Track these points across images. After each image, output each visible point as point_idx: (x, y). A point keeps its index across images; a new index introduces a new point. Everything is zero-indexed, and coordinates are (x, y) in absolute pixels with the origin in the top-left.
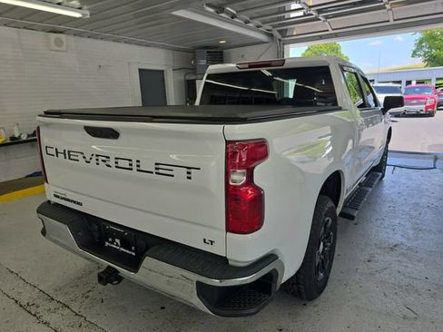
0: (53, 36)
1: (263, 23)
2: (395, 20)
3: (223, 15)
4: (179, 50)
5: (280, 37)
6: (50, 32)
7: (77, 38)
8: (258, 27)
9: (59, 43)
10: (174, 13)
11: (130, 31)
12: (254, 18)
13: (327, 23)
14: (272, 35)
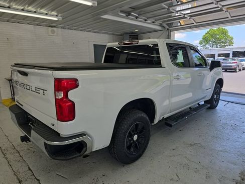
0: (50, 29)
1: (156, 20)
2: (232, 17)
3: (130, 17)
4: (116, 35)
5: (168, 27)
6: (49, 27)
7: (63, 29)
8: (153, 22)
9: (53, 32)
10: (102, 17)
11: (86, 26)
12: (149, 18)
13: (192, 20)
14: (163, 27)
